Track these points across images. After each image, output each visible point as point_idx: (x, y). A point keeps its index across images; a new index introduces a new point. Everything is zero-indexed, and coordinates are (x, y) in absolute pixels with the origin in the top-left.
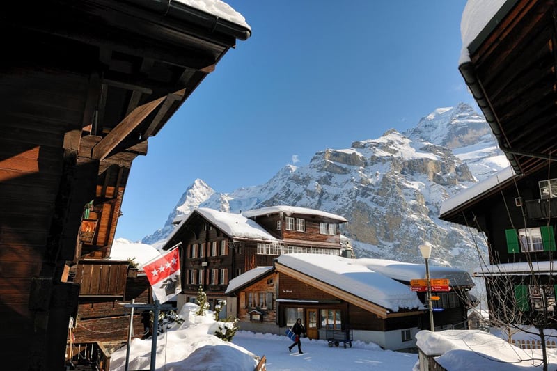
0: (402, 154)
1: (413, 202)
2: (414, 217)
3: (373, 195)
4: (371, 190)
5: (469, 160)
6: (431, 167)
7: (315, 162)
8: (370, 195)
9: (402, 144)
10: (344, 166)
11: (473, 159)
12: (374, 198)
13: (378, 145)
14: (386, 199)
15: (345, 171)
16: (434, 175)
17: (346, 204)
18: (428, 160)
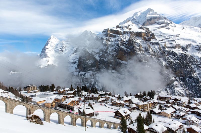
0: (133, 30)
1: (138, 48)
2: (139, 52)
3: (125, 45)
4: (125, 43)
5: (152, 30)
6: (143, 34)
7: (104, 33)
8: (124, 45)
9: (133, 26)
10: (114, 35)
11: (153, 30)
12: (126, 46)
13: (125, 27)
14: (130, 47)
15: (115, 37)
16: (144, 37)
17: (117, 48)
18: (142, 32)
